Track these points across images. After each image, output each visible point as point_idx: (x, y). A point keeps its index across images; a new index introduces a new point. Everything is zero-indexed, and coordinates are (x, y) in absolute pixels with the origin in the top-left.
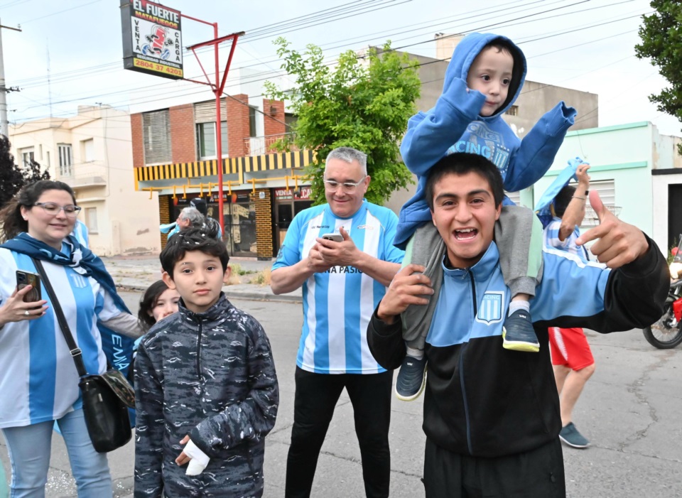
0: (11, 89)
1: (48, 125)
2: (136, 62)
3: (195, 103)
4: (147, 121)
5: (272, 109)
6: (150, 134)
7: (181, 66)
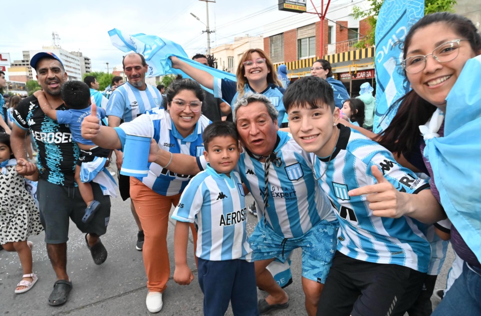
0: (212, 32)
1: (224, 48)
2: (285, 6)
3: (298, 28)
4: (271, 41)
5: (341, 27)
6: (273, 48)
7: (305, 5)
